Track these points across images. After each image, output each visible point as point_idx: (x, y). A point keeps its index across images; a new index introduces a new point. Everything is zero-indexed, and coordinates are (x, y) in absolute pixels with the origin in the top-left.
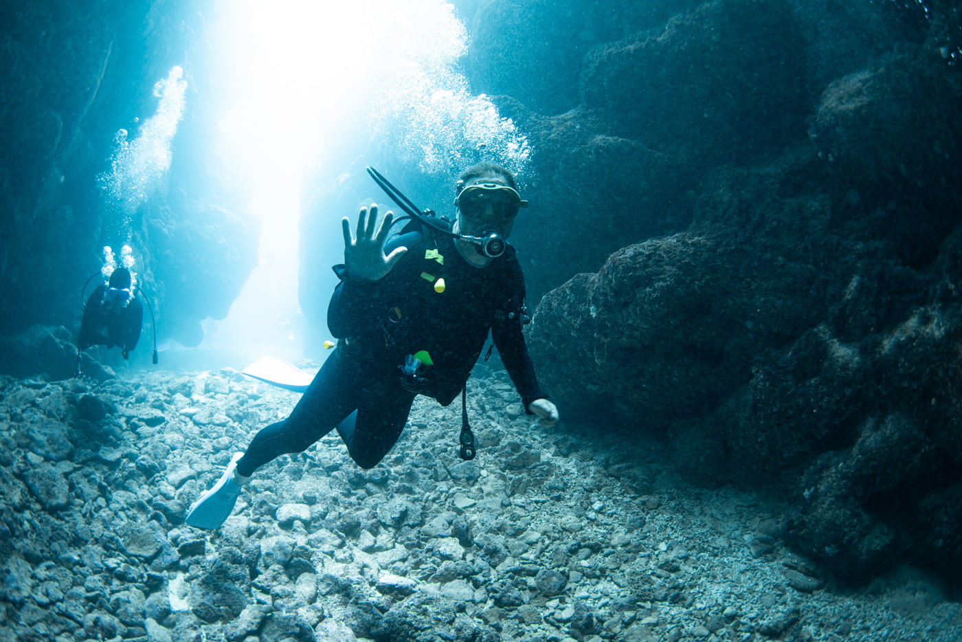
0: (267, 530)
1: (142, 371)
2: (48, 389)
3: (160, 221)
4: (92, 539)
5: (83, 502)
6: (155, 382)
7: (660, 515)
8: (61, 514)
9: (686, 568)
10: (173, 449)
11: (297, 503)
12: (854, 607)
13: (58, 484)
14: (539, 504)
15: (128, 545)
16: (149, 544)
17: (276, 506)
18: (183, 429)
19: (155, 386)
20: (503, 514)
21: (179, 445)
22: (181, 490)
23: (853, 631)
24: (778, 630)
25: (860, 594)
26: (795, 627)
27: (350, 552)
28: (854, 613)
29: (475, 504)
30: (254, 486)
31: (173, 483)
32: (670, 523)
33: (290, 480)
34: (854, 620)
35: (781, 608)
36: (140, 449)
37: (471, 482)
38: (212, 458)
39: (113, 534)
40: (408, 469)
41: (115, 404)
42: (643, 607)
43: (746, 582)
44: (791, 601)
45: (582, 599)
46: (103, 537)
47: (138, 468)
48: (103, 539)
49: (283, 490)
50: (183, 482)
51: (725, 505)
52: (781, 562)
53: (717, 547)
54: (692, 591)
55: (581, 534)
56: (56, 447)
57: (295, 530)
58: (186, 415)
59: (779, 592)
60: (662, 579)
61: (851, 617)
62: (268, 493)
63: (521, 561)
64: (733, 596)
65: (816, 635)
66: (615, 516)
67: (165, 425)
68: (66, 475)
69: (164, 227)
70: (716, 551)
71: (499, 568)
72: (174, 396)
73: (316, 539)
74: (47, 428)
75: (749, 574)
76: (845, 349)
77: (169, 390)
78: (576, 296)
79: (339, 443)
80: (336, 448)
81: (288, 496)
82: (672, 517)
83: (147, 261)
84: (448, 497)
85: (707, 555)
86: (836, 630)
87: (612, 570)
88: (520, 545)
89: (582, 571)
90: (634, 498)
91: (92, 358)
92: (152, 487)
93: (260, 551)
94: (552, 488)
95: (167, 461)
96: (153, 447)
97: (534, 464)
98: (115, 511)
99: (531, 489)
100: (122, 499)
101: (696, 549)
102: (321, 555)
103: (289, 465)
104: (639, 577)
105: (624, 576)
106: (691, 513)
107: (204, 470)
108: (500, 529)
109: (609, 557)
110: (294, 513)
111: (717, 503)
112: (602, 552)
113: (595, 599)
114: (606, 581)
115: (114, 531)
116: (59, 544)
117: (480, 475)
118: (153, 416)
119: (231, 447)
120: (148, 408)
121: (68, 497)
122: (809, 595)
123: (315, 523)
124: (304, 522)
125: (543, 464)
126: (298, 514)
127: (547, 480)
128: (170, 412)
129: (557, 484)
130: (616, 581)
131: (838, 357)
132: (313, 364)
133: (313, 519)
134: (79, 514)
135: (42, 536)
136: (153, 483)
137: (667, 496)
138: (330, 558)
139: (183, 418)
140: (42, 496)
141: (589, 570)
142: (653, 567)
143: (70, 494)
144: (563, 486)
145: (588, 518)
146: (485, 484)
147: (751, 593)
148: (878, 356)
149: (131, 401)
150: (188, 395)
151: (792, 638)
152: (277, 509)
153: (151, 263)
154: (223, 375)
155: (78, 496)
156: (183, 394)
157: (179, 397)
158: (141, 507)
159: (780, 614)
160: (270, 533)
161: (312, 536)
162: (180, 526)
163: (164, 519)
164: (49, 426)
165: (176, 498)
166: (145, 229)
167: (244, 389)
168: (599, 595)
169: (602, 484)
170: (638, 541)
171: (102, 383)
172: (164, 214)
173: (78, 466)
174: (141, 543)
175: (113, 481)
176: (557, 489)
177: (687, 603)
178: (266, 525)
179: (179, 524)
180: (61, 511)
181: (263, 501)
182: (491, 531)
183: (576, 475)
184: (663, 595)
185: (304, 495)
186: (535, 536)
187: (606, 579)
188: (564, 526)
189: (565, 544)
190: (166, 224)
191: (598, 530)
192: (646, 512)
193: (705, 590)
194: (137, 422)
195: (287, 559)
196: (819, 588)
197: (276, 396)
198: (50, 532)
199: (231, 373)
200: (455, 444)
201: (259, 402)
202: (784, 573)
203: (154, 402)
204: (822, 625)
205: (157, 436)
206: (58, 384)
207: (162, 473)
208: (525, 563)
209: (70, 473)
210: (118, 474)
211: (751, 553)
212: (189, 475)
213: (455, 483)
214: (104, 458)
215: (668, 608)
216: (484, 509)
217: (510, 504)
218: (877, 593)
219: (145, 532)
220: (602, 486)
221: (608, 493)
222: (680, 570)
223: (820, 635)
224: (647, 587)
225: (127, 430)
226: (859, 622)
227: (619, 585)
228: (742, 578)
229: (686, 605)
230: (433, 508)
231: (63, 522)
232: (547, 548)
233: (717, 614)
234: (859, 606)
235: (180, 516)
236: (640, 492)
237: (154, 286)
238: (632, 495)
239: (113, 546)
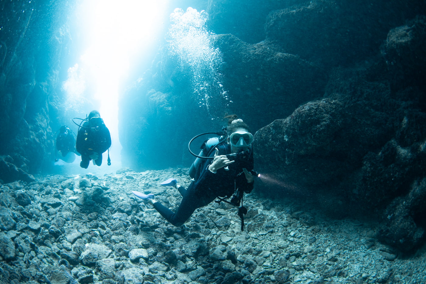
0: (125, 265)
1: (48, 175)
2: (2, 188)
3: (54, 103)
4: (31, 277)
5: (23, 254)
6: (55, 182)
7: (321, 235)
8: (13, 262)
9: (340, 258)
10: (67, 220)
11: (139, 248)
12: (412, 264)
13: (9, 245)
14: (264, 236)
15: (51, 280)
16: (62, 279)
17: (128, 250)
18: (71, 208)
19: (55, 185)
20: (247, 243)
21: (70, 218)
22: (74, 245)
23: (413, 274)
24: (386, 280)
25: (412, 257)
26: (391, 276)
27: (174, 274)
28: (413, 266)
29: (232, 239)
30: (113, 240)
31: (69, 241)
32: (327, 238)
33: (133, 235)
34: (413, 269)
35: (384, 270)
36: (50, 221)
37: (227, 228)
38: (89, 225)
39: (42, 273)
40: (194, 224)
41: (36, 196)
42: (327, 281)
43: (367, 261)
44: (387, 266)
45: (298, 282)
46: (37, 276)
47: (50, 233)
48: (37, 277)
49: (130, 241)
50: (75, 240)
51: (348, 226)
52: (379, 249)
53: (351, 246)
54: (346, 269)
55: (289, 249)
56: (7, 223)
57: (141, 264)
58: (72, 200)
59: (381, 263)
60: (332, 265)
61: (412, 268)
62: (122, 243)
63: (264, 267)
64: (364, 268)
65: (400, 278)
66: (301, 238)
67: (62, 207)
68: (13, 239)
69: (56, 106)
70: (351, 248)
71: (254, 272)
72: (65, 190)
73: (153, 268)
74: (2, 212)
75: (367, 257)
76: (404, 150)
77: (62, 187)
78: (276, 131)
79: (154, 212)
80: (154, 215)
81: (133, 244)
82: (327, 235)
83: (48, 122)
84: (217, 237)
85: (347, 251)
86: (408, 275)
87: (308, 265)
88: (262, 259)
89: (295, 268)
90: (307, 228)
91: (23, 171)
92: (59, 243)
93: (124, 278)
94: (268, 227)
95: (65, 227)
96: (57, 220)
97: (256, 216)
98: (41, 259)
99: (257, 229)
100: (44, 251)
101: (342, 249)
102: (159, 278)
103: (131, 226)
104: (322, 266)
105: (314, 267)
106: (335, 232)
107: (86, 232)
108: (249, 252)
109: (305, 259)
110: (139, 254)
111: (345, 226)
112: (301, 257)
113: (304, 281)
114: (306, 271)
115: (42, 271)
116: (15, 281)
117: (231, 224)
118: (55, 202)
119: (98, 217)
120: (52, 198)
121: (16, 252)
122: (393, 262)
123: (151, 258)
124: (144, 258)
125: (260, 215)
126: (141, 255)
127: (264, 223)
128: (63, 199)
129: (270, 225)
130: (311, 270)
131: (402, 154)
132: (130, 170)
133: (149, 256)
134: (22, 261)
135: (5, 276)
136: (59, 241)
137: (322, 225)
138: (164, 278)
139: (70, 202)
140: (2, 253)
141: (298, 267)
142: (326, 261)
143: (16, 250)
144: (273, 225)
145: (289, 241)
146: (234, 228)
147: (370, 265)
148: (419, 152)
149: (43, 193)
150: (72, 189)
151: (391, 282)
152: (128, 252)
153: (50, 123)
154: (87, 177)
155: (20, 251)
156: (69, 188)
157: (67, 190)
158: (54, 256)
159: (385, 273)
160: (127, 266)
161: (151, 267)
162: (77, 266)
163: (68, 263)
164: (2, 211)
165: (73, 250)
166: (47, 107)
167: (99, 184)
168: (306, 278)
169: (291, 223)
170: (316, 249)
171: (29, 184)
172: (56, 100)
173: (19, 233)
174: (58, 279)
175: (38, 241)
176: (270, 227)
177: (345, 275)
178: (124, 262)
179: (76, 265)
180: (13, 260)
181: (120, 248)
182: (244, 253)
183: (278, 219)
184: (334, 274)
185: (142, 243)
186: (268, 253)
187: (306, 270)
188: (280, 246)
189: (283, 255)
190: (57, 104)
191: (296, 246)
192: (315, 234)
193: (351, 268)
194: (47, 206)
195: (141, 282)
196: (396, 258)
197: (115, 187)
198: (9, 274)
199: (91, 176)
200: (214, 208)
201: (108, 191)
202: (381, 254)
203: (55, 194)
204: (402, 274)
205: (58, 213)
206: (7, 185)
207: (63, 235)
208: (267, 268)
209: (15, 237)
210: (40, 237)
211: (365, 247)
212: (78, 236)
213: (219, 229)
214: (32, 228)
215: (338, 279)
216: (238, 241)
217: (249, 238)
218: (418, 256)
219: (59, 273)
220: (292, 224)
221: (295, 226)
222: (338, 260)
223: (402, 278)
224: (326, 271)
225: (42, 210)
226: (415, 269)
227: (314, 272)
228: (365, 259)
229: (345, 276)
230: (212, 244)
231: (15, 267)
232: (275, 258)
233: (359, 278)
234: (413, 263)
235: (76, 261)
236: (310, 225)
237: (52, 134)
238: (306, 227)
239: (43, 280)
